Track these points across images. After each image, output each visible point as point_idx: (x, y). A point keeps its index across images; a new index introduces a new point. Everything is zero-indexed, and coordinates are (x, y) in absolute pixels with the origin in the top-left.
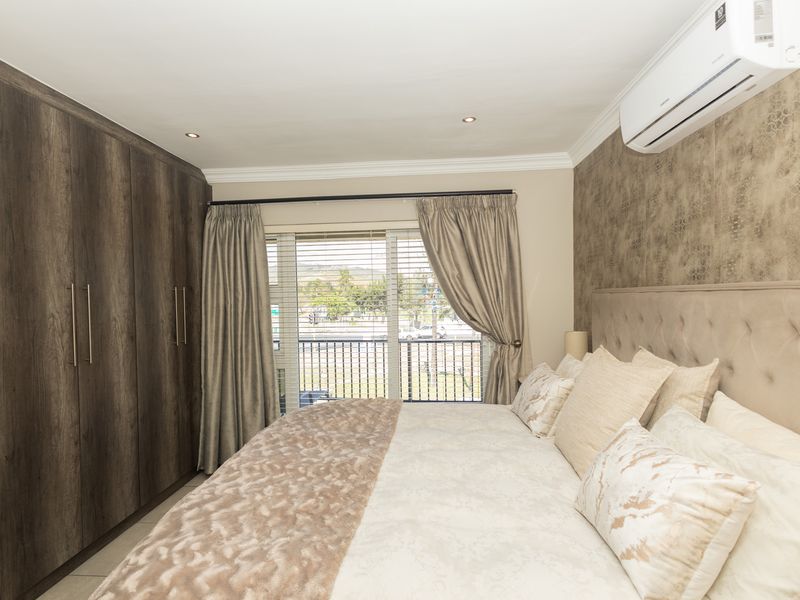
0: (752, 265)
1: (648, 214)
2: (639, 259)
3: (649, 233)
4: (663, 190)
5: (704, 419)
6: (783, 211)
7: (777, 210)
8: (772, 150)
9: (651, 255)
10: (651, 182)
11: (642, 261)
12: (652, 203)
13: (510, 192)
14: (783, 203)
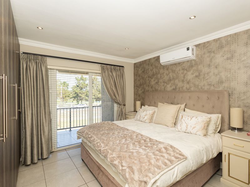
0: (187, 88)
1: (161, 77)
2: (158, 86)
3: (161, 81)
4: (165, 73)
5: (184, 111)
6: (192, 80)
7: (191, 80)
8: (190, 71)
9: (162, 85)
10: (161, 71)
11: (159, 86)
12: (162, 75)
13: (123, 67)
14: (192, 79)
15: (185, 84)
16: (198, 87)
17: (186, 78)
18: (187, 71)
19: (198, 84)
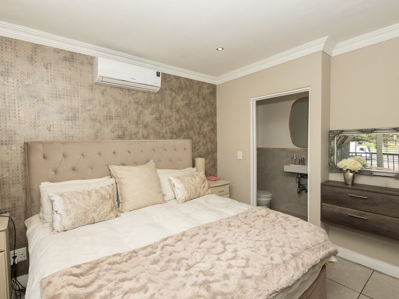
0: (143, 135)
6: (151, 124)
8: (148, 108)
14: (152, 121)
15: (141, 129)
16: (159, 135)
17: (141, 119)
18: (143, 107)
19: (159, 130)
